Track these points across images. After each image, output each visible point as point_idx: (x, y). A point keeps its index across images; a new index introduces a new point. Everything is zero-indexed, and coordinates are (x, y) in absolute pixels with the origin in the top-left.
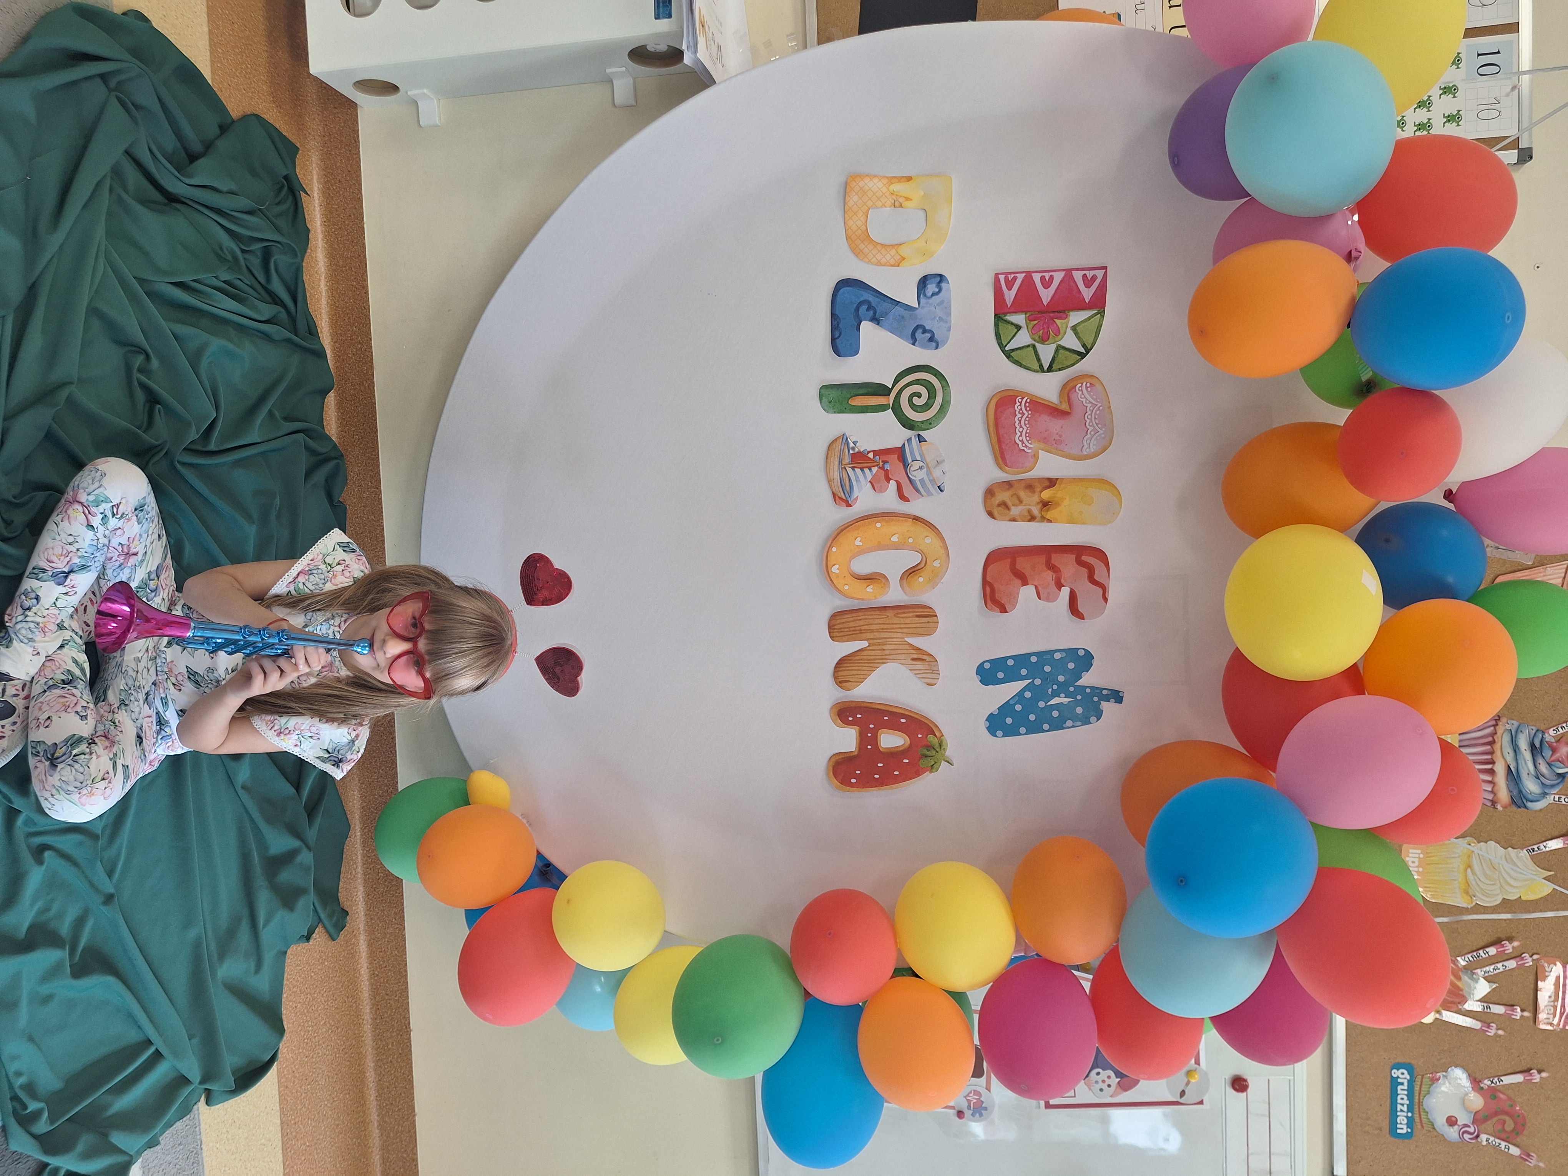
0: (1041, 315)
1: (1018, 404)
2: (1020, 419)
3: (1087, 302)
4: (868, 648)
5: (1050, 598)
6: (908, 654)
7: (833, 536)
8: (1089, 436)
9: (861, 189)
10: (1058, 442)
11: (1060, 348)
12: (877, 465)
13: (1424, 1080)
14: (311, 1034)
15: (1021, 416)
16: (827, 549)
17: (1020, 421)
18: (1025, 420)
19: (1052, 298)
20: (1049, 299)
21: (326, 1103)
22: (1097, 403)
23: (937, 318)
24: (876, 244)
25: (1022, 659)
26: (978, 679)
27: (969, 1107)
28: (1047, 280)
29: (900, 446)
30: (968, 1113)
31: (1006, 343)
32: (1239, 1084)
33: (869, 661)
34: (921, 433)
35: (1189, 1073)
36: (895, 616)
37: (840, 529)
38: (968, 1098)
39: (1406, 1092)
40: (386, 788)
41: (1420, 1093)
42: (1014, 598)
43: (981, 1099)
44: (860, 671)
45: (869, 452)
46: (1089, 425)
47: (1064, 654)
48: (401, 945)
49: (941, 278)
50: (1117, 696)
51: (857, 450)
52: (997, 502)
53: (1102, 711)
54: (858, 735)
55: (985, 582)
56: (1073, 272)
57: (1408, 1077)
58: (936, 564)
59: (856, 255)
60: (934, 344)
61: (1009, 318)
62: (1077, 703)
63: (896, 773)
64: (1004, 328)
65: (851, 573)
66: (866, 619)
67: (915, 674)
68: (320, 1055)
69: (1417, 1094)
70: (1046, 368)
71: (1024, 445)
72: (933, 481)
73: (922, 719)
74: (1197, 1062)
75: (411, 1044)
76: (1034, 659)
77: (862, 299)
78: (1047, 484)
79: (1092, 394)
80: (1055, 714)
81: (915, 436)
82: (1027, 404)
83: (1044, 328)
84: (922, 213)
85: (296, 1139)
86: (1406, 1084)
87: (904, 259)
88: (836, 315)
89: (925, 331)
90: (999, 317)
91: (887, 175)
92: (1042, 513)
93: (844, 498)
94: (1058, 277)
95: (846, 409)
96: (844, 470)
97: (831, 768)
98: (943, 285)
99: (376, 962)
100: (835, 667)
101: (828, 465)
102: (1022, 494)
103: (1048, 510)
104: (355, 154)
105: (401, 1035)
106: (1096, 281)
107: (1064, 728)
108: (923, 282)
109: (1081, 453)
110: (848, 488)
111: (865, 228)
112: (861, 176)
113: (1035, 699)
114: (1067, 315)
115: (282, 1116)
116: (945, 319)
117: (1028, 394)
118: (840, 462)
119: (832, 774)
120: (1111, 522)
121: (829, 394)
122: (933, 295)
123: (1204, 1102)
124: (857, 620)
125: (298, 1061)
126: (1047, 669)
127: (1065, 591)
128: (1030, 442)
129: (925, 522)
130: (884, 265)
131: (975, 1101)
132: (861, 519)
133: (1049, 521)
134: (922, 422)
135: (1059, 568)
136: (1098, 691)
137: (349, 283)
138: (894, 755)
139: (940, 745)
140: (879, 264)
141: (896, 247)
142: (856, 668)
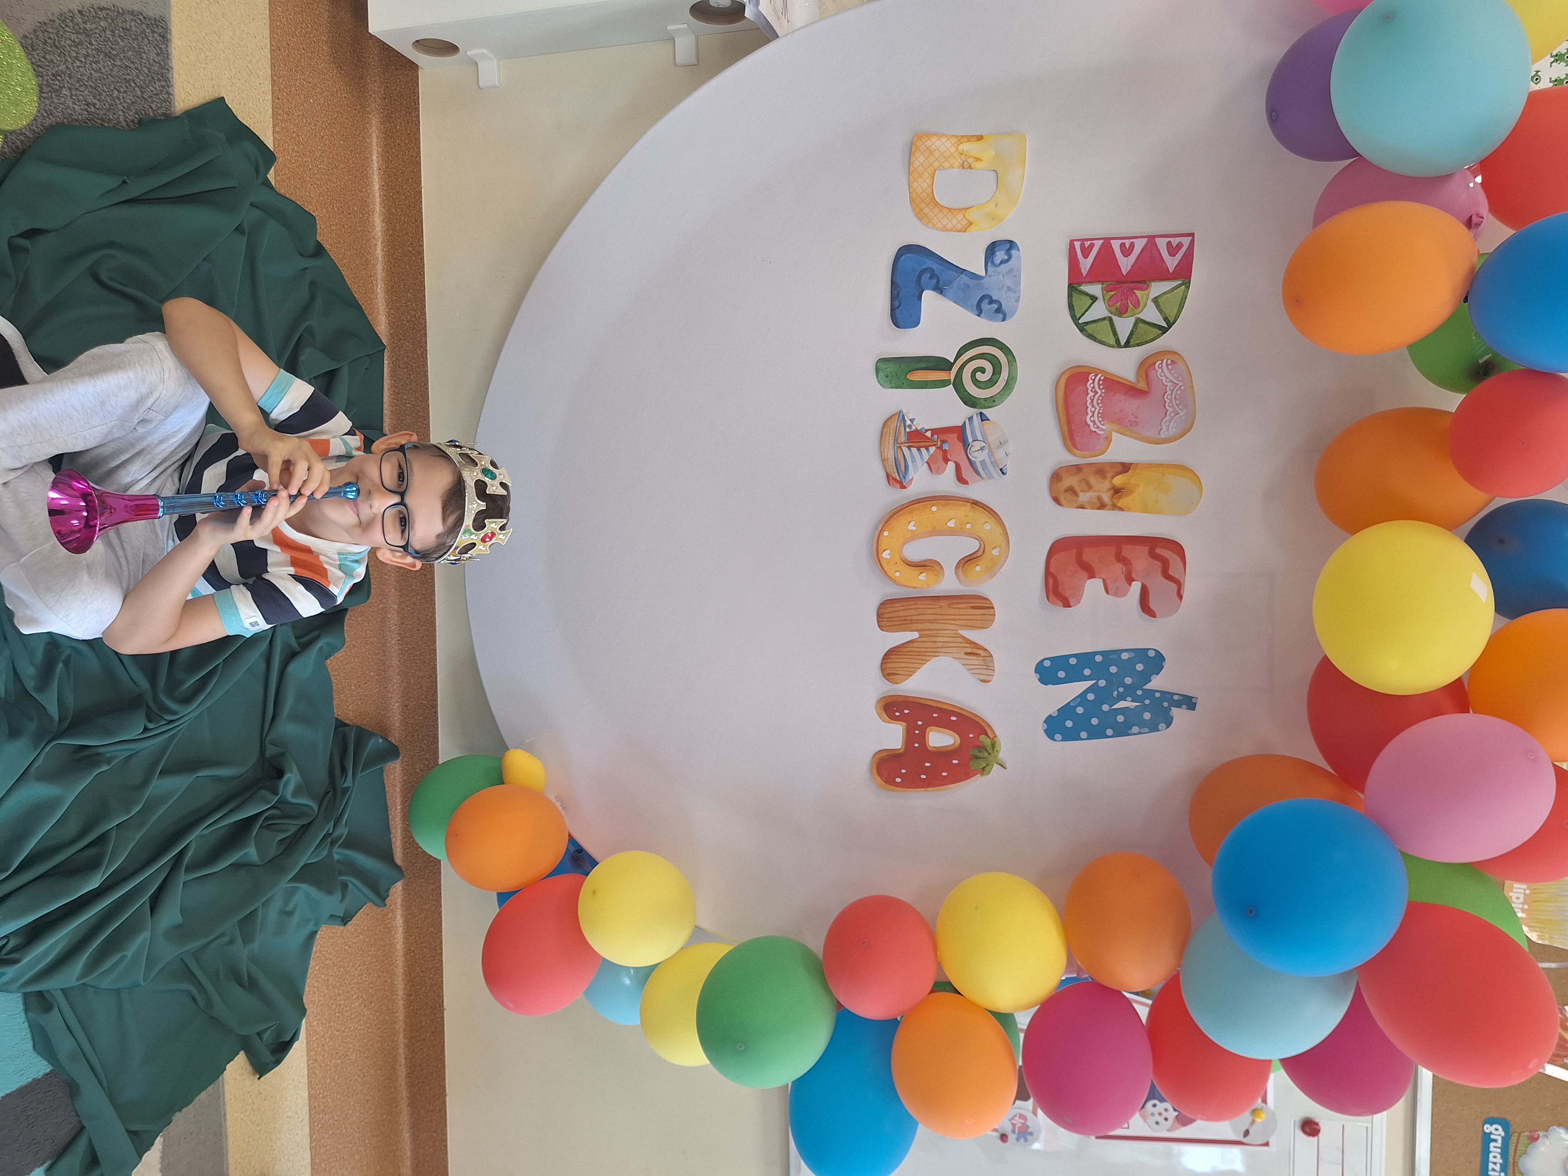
0: (1119, 286)
1: (1091, 381)
2: (1092, 398)
3: (1171, 272)
4: (919, 640)
5: (1119, 593)
6: (960, 647)
7: (886, 519)
8: (1168, 418)
9: (928, 148)
10: (1134, 424)
11: (1139, 321)
12: (935, 445)
13: (1521, 1138)
14: (343, 1009)
15: (1093, 394)
16: (877, 533)
17: (1092, 400)
18: (1098, 399)
19: (1133, 266)
20: (1129, 268)
21: (356, 1077)
22: (1178, 382)
23: (1006, 288)
24: (942, 208)
25: (1086, 659)
26: (1037, 676)
27: (1013, 1131)
28: (1127, 247)
29: (961, 425)
30: (1012, 1137)
31: (1080, 315)
32: (1310, 1127)
33: (920, 654)
34: (984, 411)
35: (1254, 1112)
36: (949, 606)
37: (893, 511)
38: (1013, 1122)
39: (1499, 1150)
40: (427, 763)
41: (1515, 1153)
42: (1078, 593)
43: (1028, 1123)
44: (909, 664)
45: (927, 431)
46: (1169, 406)
47: (1133, 655)
48: (437, 922)
49: (1011, 245)
50: (1189, 703)
51: (914, 428)
52: (1064, 487)
53: (1173, 717)
54: (905, 732)
55: (1048, 573)
56: (1156, 239)
57: (1503, 1134)
58: (995, 552)
59: (921, 219)
60: (1001, 316)
61: (1084, 288)
62: (1145, 708)
63: (944, 774)
64: (1077, 300)
65: (903, 559)
66: (917, 608)
67: (969, 669)
68: (352, 1029)
69: (1511, 1152)
70: (1123, 343)
71: (1096, 426)
72: (994, 463)
73: (974, 718)
74: (1265, 1101)
75: (443, 1023)
76: (1099, 658)
77: (924, 267)
78: (1120, 468)
79: (1173, 372)
80: (1120, 718)
81: (977, 414)
82: (1101, 382)
83: (1122, 300)
84: (992, 175)
85: (324, 1113)
86: (1500, 1141)
87: (971, 224)
88: (896, 283)
89: (992, 301)
90: (1072, 288)
91: (955, 134)
92: (1114, 501)
93: (898, 479)
94: (1140, 245)
95: (903, 384)
96: (900, 449)
97: (875, 766)
98: (1013, 252)
99: (412, 938)
100: (883, 659)
101: (883, 443)
102: (1093, 480)
103: (1119, 498)
104: (415, 117)
105: (435, 1014)
106: (1182, 249)
107: (1129, 735)
108: (991, 249)
109: (1159, 437)
110: (903, 469)
111: (930, 190)
112: (927, 135)
113: (1099, 702)
114: (1148, 286)
115: (310, 1089)
116: (1014, 290)
117: (1101, 371)
118: (896, 440)
119: (875, 771)
120: (1189, 512)
121: (886, 368)
122: (1002, 262)
123: (1270, 1144)
124: (908, 609)
125: (327, 1035)
126: (1113, 669)
127: (1136, 586)
128: (1102, 423)
129: (985, 507)
130: (951, 230)
131: (1020, 1125)
132: (915, 502)
133: (1121, 509)
134: (985, 399)
135: (1129, 560)
136: (1169, 696)
137: (406, 248)
138: (943, 755)
139: (993, 746)
140: (945, 229)
141: (963, 212)
142: (905, 660)
